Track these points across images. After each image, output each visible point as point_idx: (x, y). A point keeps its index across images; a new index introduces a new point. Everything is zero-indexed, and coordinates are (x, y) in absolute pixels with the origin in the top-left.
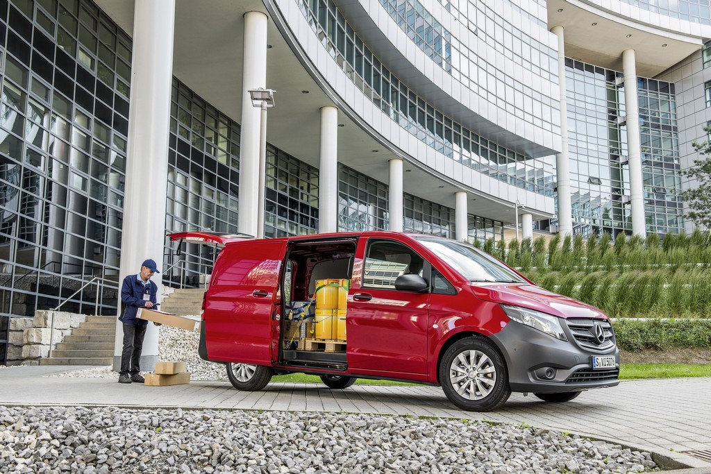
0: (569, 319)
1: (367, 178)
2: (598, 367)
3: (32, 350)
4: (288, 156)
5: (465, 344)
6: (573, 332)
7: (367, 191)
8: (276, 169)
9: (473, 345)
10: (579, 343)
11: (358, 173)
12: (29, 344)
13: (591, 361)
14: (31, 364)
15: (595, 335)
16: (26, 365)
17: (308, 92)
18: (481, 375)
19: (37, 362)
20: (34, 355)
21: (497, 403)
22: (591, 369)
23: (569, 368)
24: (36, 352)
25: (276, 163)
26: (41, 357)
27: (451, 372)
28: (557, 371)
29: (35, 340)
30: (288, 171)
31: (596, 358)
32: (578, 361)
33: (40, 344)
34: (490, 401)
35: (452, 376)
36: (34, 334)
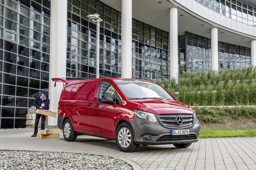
0: (160, 115)
1: (203, 37)
2: (176, 134)
3: (29, 122)
4: (162, 31)
5: (122, 125)
6: (161, 120)
7: (203, 44)
8: (156, 37)
9: (125, 125)
10: (164, 125)
11: (197, 36)
12: (28, 120)
13: (171, 132)
14: (29, 128)
15: (176, 121)
16: (27, 128)
17: (161, 2)
18: (127, 138)
19: (31, 127)
20: (30, 124)
21: (131, 149)
22: (171, 135)
23: (158, 135)
24: (31, 123)
25: (156, 35)
26: (33, 125)
27: (119, 136)
28: (153, 136)
29: (30, 118)
30: (162, 38)
31: (174, 131)
32: (163, 132)
33: (32, 120)
34: (129, 148)
35: (119, 138)
36: (30, 116)
